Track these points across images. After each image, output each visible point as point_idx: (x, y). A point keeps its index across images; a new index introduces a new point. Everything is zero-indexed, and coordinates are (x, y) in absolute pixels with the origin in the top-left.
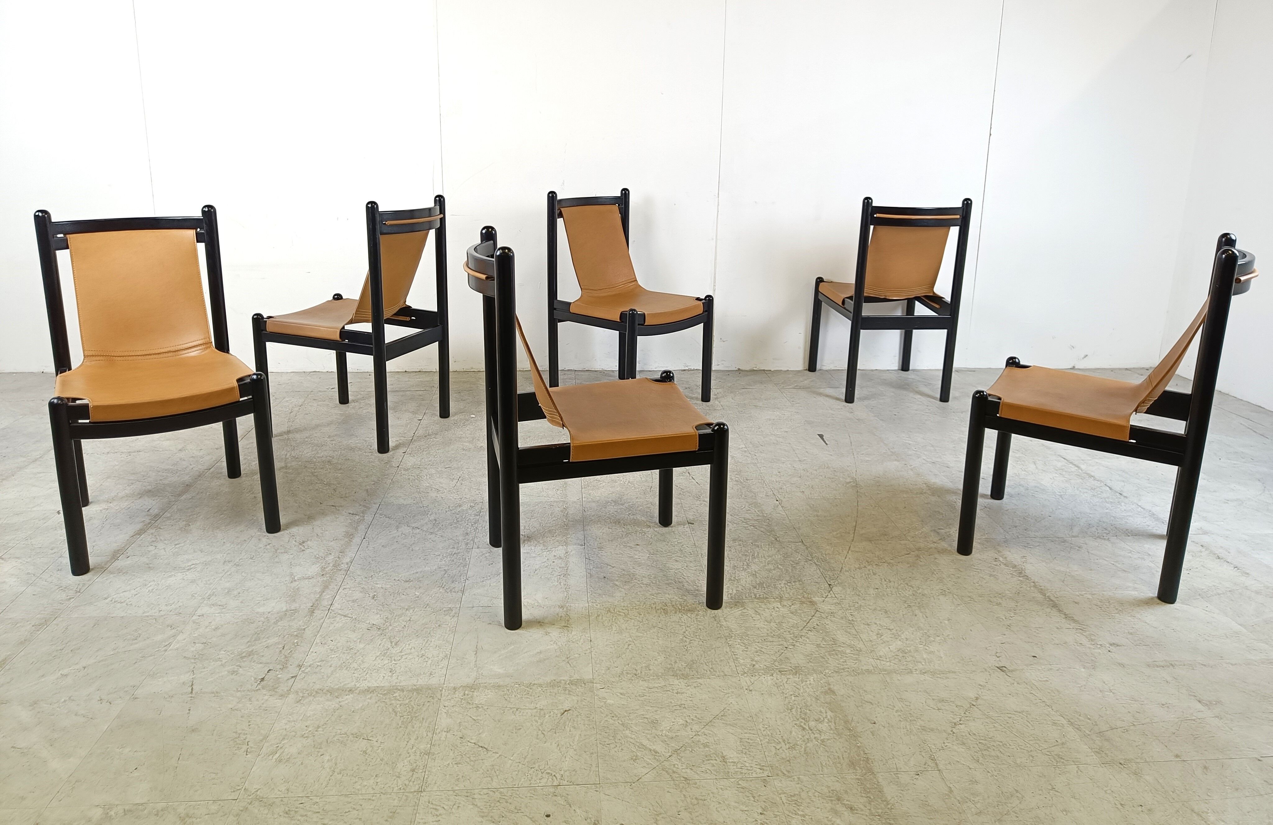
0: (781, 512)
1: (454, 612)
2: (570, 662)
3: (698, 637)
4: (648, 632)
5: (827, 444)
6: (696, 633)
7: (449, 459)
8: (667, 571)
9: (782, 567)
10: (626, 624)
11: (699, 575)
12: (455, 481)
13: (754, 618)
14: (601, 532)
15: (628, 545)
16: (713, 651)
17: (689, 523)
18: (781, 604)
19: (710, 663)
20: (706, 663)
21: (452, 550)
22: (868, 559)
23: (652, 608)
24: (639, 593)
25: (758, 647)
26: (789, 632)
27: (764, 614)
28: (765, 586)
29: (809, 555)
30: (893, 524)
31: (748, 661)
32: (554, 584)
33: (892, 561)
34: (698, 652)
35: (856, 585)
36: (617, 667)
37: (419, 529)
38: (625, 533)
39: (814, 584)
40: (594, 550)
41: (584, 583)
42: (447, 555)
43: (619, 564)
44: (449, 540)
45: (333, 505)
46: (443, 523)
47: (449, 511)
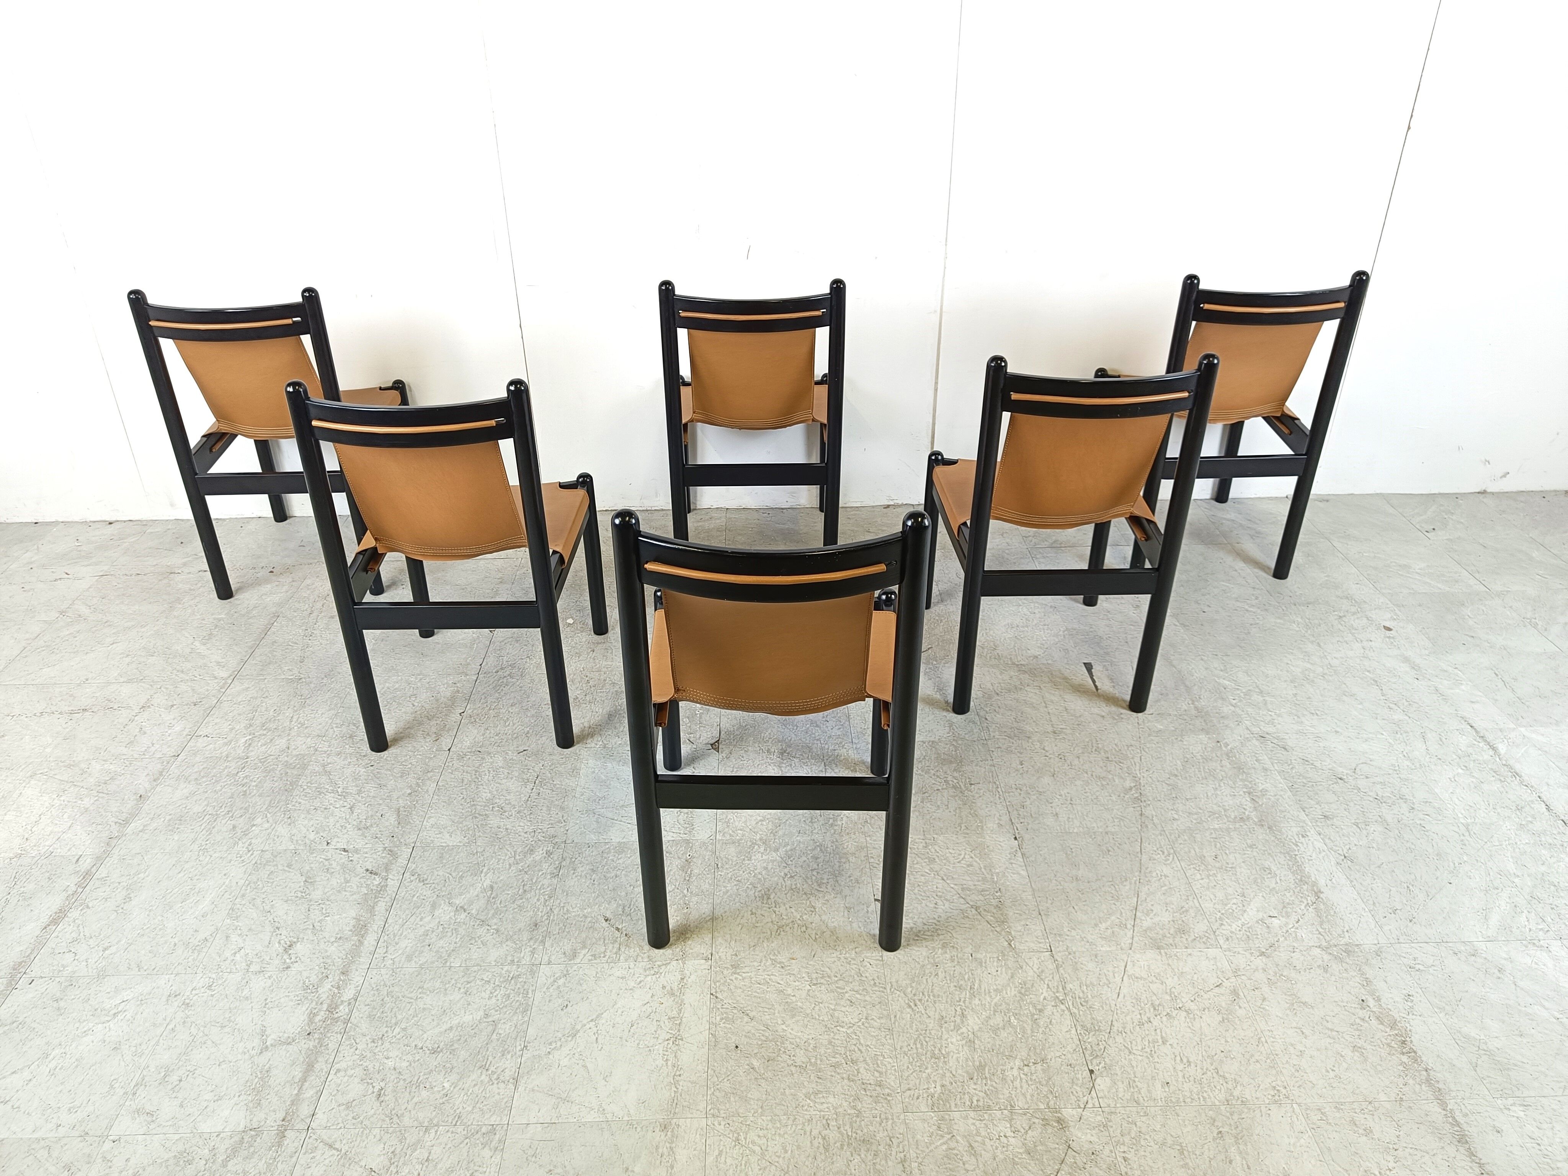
0: (1020, 869)
1: (497, 1138)
8: (835, 1030)
9: (1016, 1021)
11: (883, 1040)
12: (530, 789)
18: (1011, 1127)
21: (509, 968)
22: (1154, 998)
23: (805, 1133)
27: (983, 1152)
28: (987, 1076)
29: (1061, 989)
30: (1195, 901)
32: (657, 1061)
35: (1134, 1073)
38: (777, 928)
39: (1067, 1069)
41: (704, 1061)
42: (501, 980)
43: (761, 1009)
44: (507, 940)
45: (345, 847)
46: (501, 897)
47: (514, 864)
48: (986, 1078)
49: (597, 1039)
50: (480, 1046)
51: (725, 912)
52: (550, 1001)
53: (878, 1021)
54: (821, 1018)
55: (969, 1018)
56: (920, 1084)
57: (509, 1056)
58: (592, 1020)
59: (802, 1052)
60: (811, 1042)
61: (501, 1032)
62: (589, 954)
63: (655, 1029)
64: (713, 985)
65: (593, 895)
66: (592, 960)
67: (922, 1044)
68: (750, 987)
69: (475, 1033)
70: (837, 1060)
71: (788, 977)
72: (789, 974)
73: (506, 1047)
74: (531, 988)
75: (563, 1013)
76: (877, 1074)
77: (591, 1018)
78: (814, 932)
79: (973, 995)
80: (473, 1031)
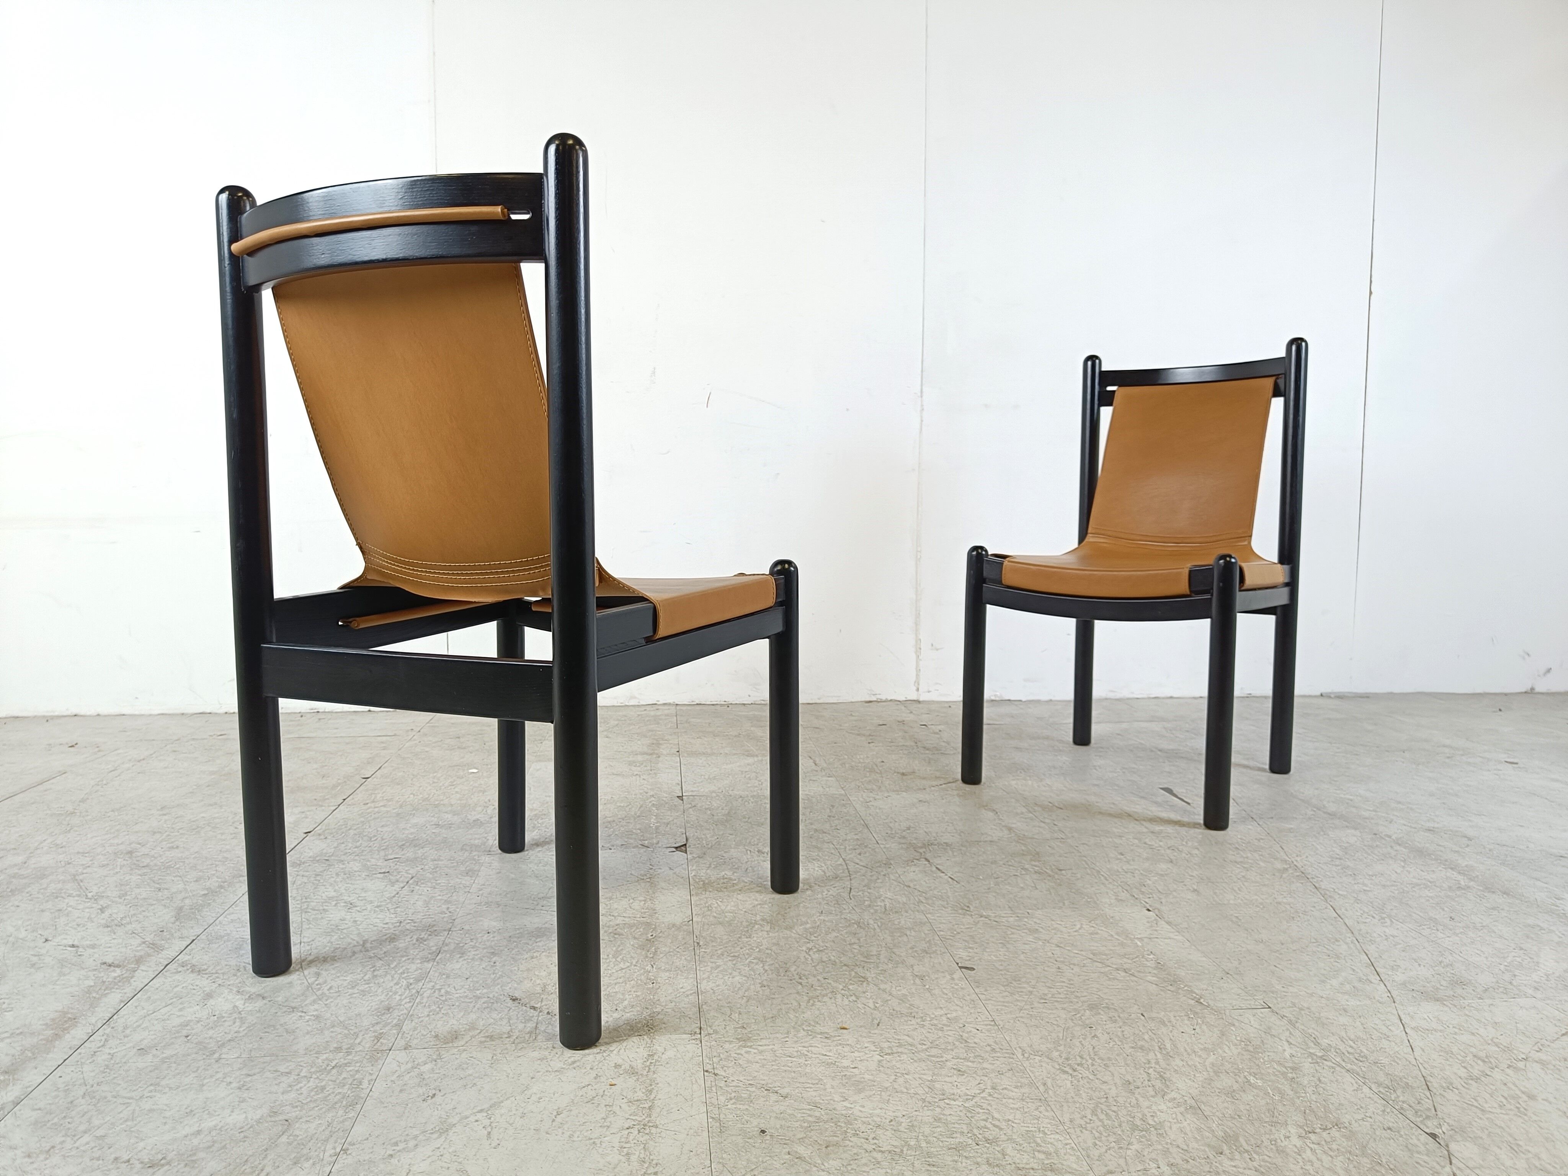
0: (1172, 935)
5: (1189, 804)
7: (400, 844)
8: (942, 1105)
12: (397, 887)
14: (742, 998)
15: (818, 1029)
17: (960, 968)
21: (331, 1056)
22: (1473, 1050)
28: (1248, 1148)
29: (1312, 1045)
30: (1456, 956)
32: (609, 1161)
33: (1542, 1056)
37: (263, 998)
38: (806, 998)
39: (1386, 1134)
40: (725, 1045)
41: (703, 1153)
42: (313, 1070)
43: (799, 1085)
44: (333, 1026)
45: (76, 943)
46: (333, 983)
47: (361, 951)
48: (1247, 1151)
49: (489, 1133)
50: (250, 1153)
51: (718, 986)
52: (401, 1091)
53: (1016, 1090)
54: (912, 1091)
55: (1174, 1080)
56: (1127, 1164)
57: (307, 1165)
58: (481, 1111)
59: (888, 1133)
60: (903, 1120)
61: (297, 1132)
62: (482, 1035)
63: (603, 1115)
64: (706, 1060)
65: (493, 976)
66: (485, 1041)
67: (1107, 1114)
68: (775, 1061)
69: (245, 1137)
70: (957, 1140)
71: (840, 1047)
72: (840, 1044)
73: (305, 1151)
74: (368, 1077)
75: (425, 1104)
76: (1042, 1156)
77: (479, 1108)
78: (871, 1001)
79: (1168, 1056)
80: (242, 1135)
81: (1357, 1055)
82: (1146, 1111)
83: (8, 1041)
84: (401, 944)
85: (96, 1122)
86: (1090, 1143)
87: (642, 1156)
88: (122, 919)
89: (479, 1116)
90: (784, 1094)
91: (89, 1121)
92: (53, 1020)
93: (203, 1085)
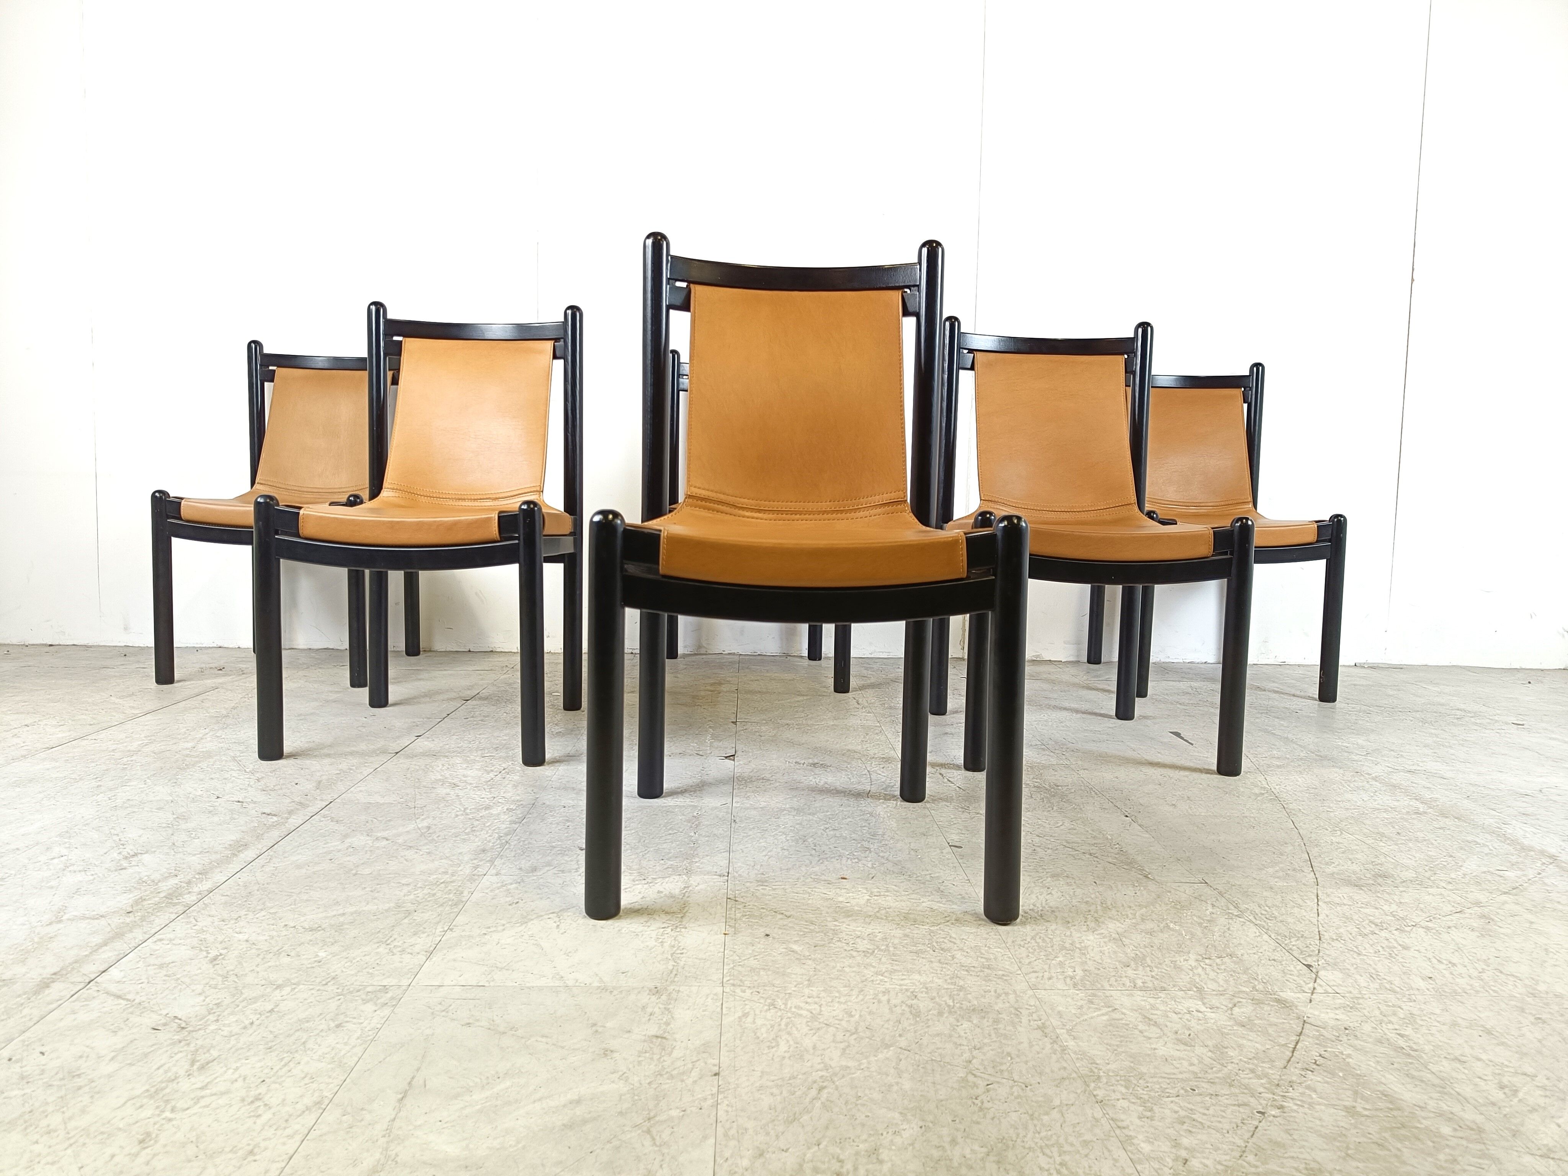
0: (1140, 833)
1: (389, 995)
2: (654, 1131)
3: (1006, 1074)
4: (872, 1059)
5: (1192, 744)
6: (1001, 1064)
9: (1177, 928)
10: (815, 1038)
13: (1146, 1034)
14: (767, 856)
15: (823, 877)
16: (1055, 1114)
17: (953, 846)
18: (1204, 1004)
19: (1055, 1149)
20: (1041, 1148)
22: (1372, 918)
23: (879, 1002)
24: (847, 969)
25: (1181, 1107)
26: (1252, 1071)
27: (1168, 1023)
28: (1151, 964)
29: (1232, 907)
30: (1389, 858)
31: (1166, 1149)
32: (648, 944)
33: (1430, 924)
34: (1014, 1116)
36: (786, 1151)
37: (388, 839)
38: (817, 859)
39: (1269, 963)
40: (748, 884)
41: (718, 944)
42: (426, 883)
43: (801, 910)
44: (442, 859)
45: (241, 800)
46: (441, 833)
47: (462, 815)
50: (381, 927)
51: (747, 848)
55: (1106, 922)
56: (1049, 969)
57: (424, 935)
61: (416, 918)
64: (730, 892)
65: (566, 835)
69: (378, 918)
71: (838, 890)
72: (839, 888)
73: (422, 929)
74: (468, 890)
75: (510, 907)
76: (982, 960)
78: (870, 863)
79: (1107, 908)
80: (375, 917)
81: (1267, 916)
82: (1076, 940)
83: (198, 856)
84: (494, 811)
85: (268, 904)
86: (1024, 955)
87: (673, 943)
88: (274, 786)
89: (551, 916)
90: (788, 915)
91: (264, 904)
92: (230, 845)
93: (345, 888)
